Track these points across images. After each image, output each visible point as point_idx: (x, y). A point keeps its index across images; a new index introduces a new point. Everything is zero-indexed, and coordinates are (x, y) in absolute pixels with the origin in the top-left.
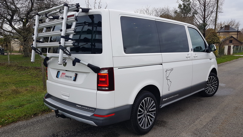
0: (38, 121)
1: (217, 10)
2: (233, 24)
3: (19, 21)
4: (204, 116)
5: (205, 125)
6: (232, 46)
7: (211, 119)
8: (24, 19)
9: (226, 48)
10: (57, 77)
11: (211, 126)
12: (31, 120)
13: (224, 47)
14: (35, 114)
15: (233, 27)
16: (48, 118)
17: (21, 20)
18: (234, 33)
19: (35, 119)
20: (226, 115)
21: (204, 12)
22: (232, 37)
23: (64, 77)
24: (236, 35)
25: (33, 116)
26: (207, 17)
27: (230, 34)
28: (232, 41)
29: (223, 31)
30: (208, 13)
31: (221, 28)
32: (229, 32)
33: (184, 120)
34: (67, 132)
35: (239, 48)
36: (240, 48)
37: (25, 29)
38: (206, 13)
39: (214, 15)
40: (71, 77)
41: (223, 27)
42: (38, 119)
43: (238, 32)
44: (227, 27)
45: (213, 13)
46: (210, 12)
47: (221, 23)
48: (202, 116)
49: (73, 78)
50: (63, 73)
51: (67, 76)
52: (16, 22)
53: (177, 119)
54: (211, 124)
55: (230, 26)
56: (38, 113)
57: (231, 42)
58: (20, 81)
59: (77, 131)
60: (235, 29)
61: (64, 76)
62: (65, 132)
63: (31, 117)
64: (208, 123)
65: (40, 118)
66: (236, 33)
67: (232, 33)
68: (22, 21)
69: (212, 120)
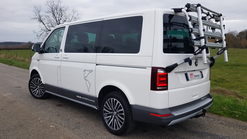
10: (188, 80)
23: (194, 78)
40: (199, 76)
49: (200, 76)
50: (191, 75)
51: (196, 76)
61: (192, 76)
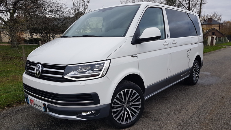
0: (10, 113)
1: (201, 2)
2: (216, 17)
3: (6, 11)
4: (190, 105)
5: (191, 115)
6: (215, 37)
7: (198, 108)
8: (11, 10)
9: (210, 38)
11: (198, 117)
12: (4, 112)
13: (208, 38)
14: (9, 105)
15: (216, 19)
16: (22, 110)
17: (9, 10)
18: (216, 25)
19: (8, 111)
20: (213, 104)
21: (188, 4)
22: (214, 29)
24: (218, 27)
25: (6, 107)
26: (191, 9)
27: (212, 26)
28: (214, 32)
29: (207, 23)
30: (193, 5)
31: (205, 20)
32: (212, 24)
33: (169, 110)
34: (40, 125)
35: (221, 39)
36: (223, 39)
37: (12, 20)
38: (191, 5)
39: (198, 6)
41: (206, 19)
42: (11, 111)
43: (220, 24)
44: (210, 19)
45: (197, 5)
46: (194, 5)
47: (204, 16)
48: (188, 105)
52: (3, 12)
53: (162, 109)
54: (198, 114)
55: (213, 19)
56: (13, 104)
57: (213, 34)
58: (4, 70)
59: (51, 124)
60: (217, 22)
62: (37, 125)
63: (4, 109)
64: (194, 113)
65: (13, 109)
66: (218, 25)
67: (214, 25)
68: (10, 12)
69: (199, 110)
